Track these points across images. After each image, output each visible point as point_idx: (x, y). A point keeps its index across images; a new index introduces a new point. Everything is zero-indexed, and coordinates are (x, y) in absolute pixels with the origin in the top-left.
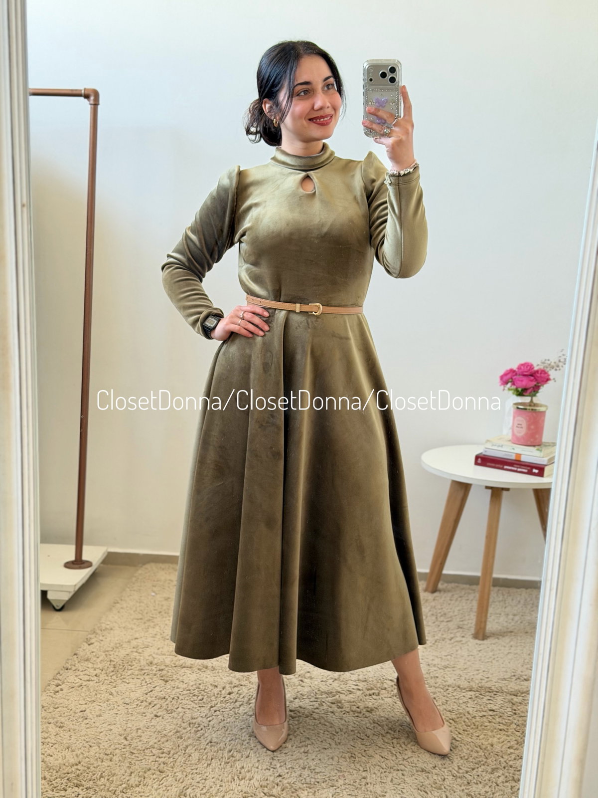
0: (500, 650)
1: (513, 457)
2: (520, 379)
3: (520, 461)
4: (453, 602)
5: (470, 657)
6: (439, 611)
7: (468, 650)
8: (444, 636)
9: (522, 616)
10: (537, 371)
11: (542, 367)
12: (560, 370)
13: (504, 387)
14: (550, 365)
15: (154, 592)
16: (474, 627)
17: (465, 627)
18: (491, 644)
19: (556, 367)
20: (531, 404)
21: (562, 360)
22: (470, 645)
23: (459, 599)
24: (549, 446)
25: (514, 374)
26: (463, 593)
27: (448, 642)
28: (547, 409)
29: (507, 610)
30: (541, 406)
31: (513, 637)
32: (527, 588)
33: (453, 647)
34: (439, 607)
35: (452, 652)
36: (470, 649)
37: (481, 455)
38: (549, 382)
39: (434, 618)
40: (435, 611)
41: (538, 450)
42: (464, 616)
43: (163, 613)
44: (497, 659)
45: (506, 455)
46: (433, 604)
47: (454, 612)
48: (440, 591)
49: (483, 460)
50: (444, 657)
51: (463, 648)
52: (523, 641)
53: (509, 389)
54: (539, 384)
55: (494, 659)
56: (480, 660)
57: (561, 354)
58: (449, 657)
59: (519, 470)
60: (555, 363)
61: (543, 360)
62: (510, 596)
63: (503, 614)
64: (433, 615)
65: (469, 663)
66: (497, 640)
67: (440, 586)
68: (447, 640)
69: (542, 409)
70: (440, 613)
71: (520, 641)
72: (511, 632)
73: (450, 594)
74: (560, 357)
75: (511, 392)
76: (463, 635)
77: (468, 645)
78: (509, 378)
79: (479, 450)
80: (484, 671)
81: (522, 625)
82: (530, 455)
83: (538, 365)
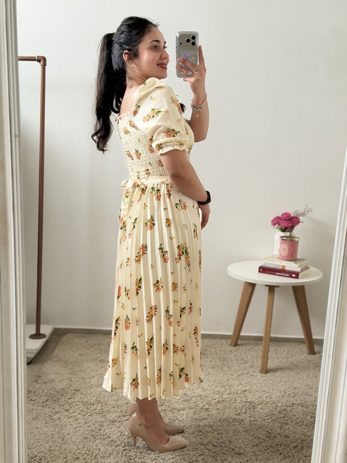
0: (276, 379)
1: (281, 268)
2: (283, 222)
3: (284, 270)
4: (247, 352)
5: (259, 384)
6: (239, 357)
7: (257, 380)
8: (243, 372)
9: (287, 359)
10: (293, 218)
11: (295, 215)
12: (305, 216)
13: (274, 227)
14: (299, 213)
15: (72, 351)
16: (260, 366)
17: (255, 366)
18: (270, 376)
19: (303, 214)
20: (291, 237)
21: (307, 211)
22: (258, 377)
23: (250, 350)
24: (301, 260)
25: (280, 219)
26: (252, 346)
27: (246, 376)
28: (299, 239)
29: (278, 355)
30: (295, 237)
31: (282, 372)
32: (288, 342)
33: (248, 379)
34: (239, 355)
35: (248, 382)
36: (259, 380)
37: (262, 267)
38: (300, 224)
39: (236, 362)
40: (237, 357)
41: (295, 263)
42: (254, 360)
43: (79, 363)
44: (274, 385)
45: (276, 266)
46: (235, 353)
47: (247, 357)
48: (239, 345)
49: (263, 270)
50: (244, 385)
51: (254, 379)
52: (289, 374)
53: (277, 228)
54: (294, 225)
55: (273, 385)
56: (265, 386)
57: (305, 207)
58: (247, 385)
59: (284, 275)
60: (303, 212)
61: (296, 211)
62: (279, 347)
63: (276, 358)
64: (236, 360)
65: (258, 388)
66: (273, 374)
67: (239, 342)
68: (245, 374)
69: (297, 240)
70: (240, 358)
71: (286, 374)
72: (281, 368)
73: (245, 347)
74: (305, 209)
75: (278, 230)
76: (254, 371)
77: (257, 377)
78: (276, 221)
79: (261, 264)
80: (267, 392)
81: (287, 364)
82: (291, 266)
83: (293, 214)
